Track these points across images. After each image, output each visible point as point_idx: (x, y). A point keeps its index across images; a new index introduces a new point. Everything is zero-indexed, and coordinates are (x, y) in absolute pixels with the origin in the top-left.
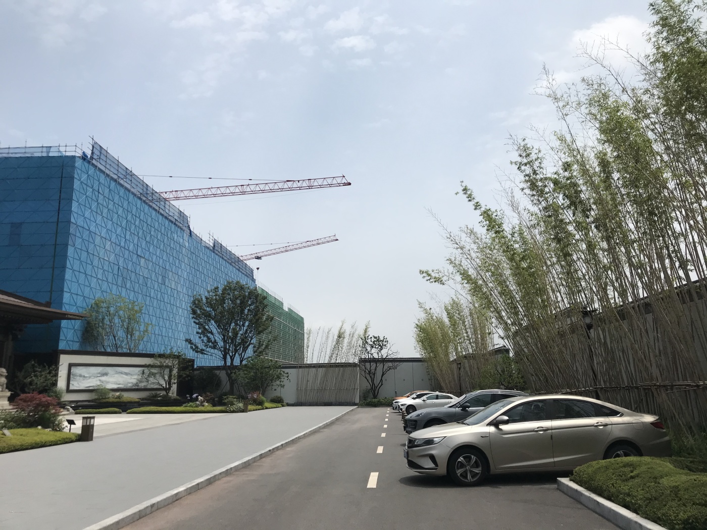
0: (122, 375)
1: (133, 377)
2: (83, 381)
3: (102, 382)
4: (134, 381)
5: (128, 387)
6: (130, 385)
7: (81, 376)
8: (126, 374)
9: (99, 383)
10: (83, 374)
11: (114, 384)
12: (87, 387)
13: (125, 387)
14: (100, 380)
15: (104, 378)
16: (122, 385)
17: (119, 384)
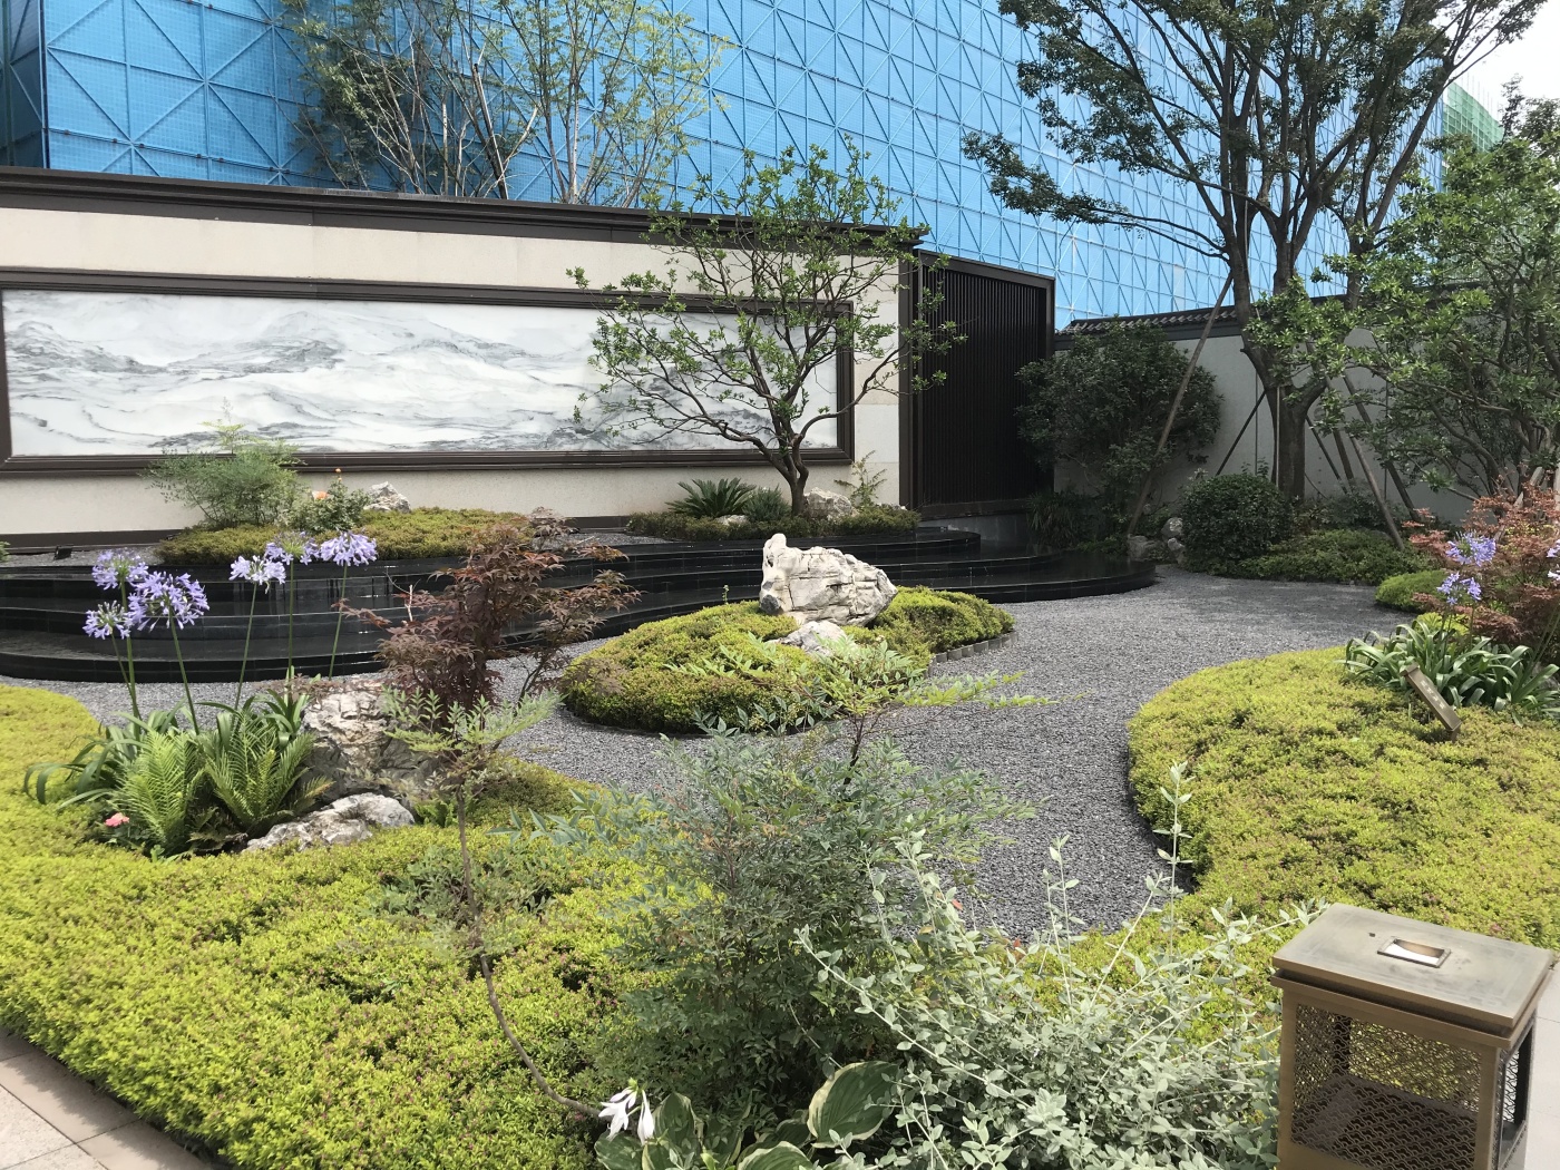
0: (457, 360)
1: (549, 376)
2: (129, 401)
3: (299, 410)
4: (565, 404)
5: (518, 444)
6: (532, 428)
7: (98, 362)
8: (492, 353)
9: (269, 414)
10: (117, 350)
11: (400, 419)
12: (169, 442)
13: (494, 446)
14: (274, 395)
15: (306, 381)
16: (467, 425)
17: (442, 424)
